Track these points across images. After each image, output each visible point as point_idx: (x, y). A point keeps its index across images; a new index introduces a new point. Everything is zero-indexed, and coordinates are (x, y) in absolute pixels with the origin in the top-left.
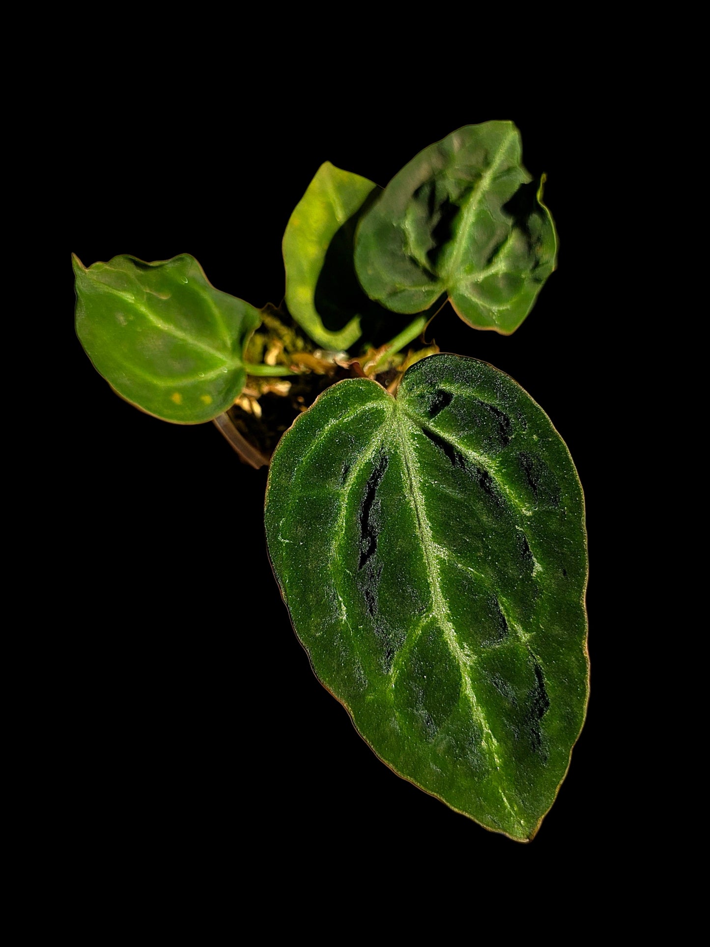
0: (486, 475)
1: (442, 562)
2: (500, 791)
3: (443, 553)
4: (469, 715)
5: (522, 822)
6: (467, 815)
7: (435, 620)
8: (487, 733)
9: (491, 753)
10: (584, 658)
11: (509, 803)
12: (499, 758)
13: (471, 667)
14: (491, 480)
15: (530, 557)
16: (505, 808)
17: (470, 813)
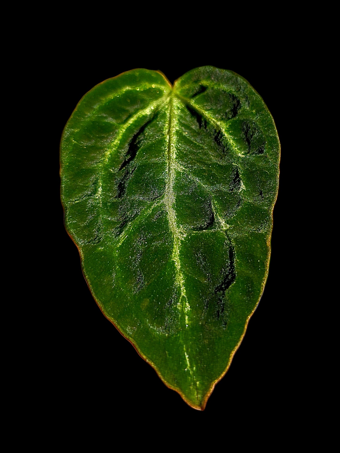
0: (220, 132)
1: (178, 173)
2: (185, 349)
3: (181, 168)
4: (172, 280)
5: (198, 383)
6: (153, 365)
7: (163, 205)
8: (183, 297)
9: (183, 314)
10: (267, 247)
11: (190, 362)
12: (189, 320)
13: (182, 241)
14: (222, 135)
15: (239, 181)
16: (186, 365)
17: (155, 363)
